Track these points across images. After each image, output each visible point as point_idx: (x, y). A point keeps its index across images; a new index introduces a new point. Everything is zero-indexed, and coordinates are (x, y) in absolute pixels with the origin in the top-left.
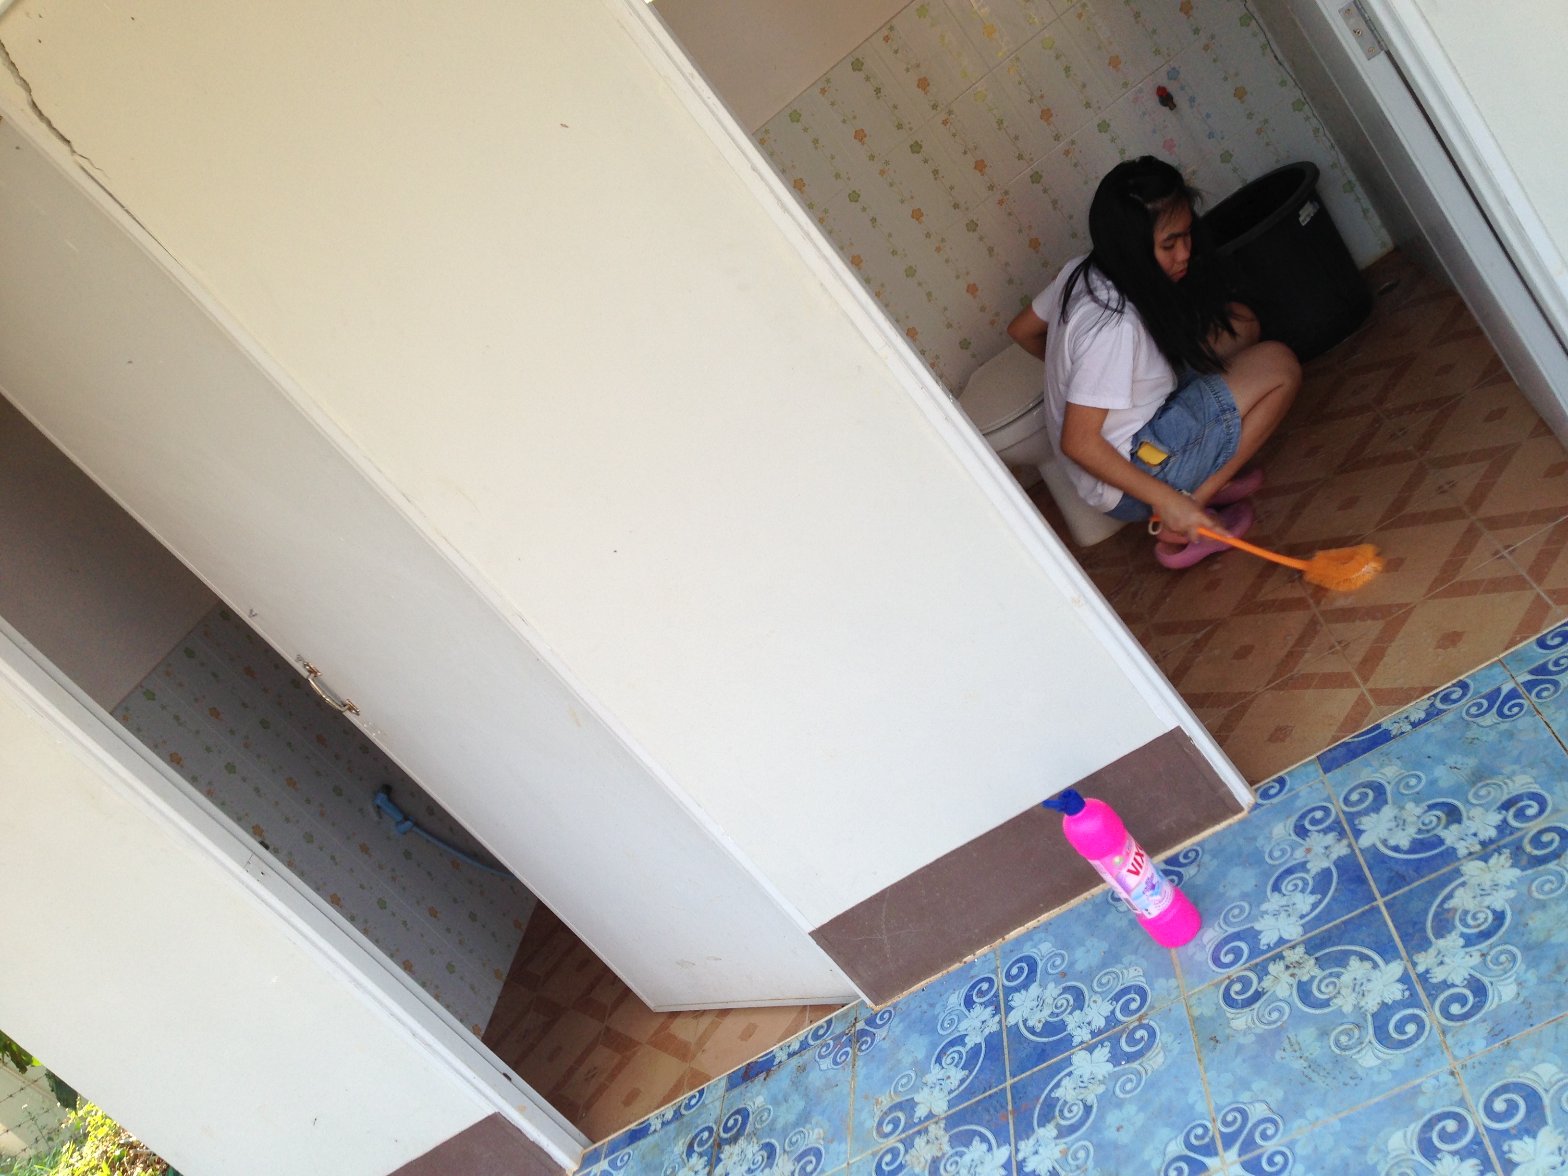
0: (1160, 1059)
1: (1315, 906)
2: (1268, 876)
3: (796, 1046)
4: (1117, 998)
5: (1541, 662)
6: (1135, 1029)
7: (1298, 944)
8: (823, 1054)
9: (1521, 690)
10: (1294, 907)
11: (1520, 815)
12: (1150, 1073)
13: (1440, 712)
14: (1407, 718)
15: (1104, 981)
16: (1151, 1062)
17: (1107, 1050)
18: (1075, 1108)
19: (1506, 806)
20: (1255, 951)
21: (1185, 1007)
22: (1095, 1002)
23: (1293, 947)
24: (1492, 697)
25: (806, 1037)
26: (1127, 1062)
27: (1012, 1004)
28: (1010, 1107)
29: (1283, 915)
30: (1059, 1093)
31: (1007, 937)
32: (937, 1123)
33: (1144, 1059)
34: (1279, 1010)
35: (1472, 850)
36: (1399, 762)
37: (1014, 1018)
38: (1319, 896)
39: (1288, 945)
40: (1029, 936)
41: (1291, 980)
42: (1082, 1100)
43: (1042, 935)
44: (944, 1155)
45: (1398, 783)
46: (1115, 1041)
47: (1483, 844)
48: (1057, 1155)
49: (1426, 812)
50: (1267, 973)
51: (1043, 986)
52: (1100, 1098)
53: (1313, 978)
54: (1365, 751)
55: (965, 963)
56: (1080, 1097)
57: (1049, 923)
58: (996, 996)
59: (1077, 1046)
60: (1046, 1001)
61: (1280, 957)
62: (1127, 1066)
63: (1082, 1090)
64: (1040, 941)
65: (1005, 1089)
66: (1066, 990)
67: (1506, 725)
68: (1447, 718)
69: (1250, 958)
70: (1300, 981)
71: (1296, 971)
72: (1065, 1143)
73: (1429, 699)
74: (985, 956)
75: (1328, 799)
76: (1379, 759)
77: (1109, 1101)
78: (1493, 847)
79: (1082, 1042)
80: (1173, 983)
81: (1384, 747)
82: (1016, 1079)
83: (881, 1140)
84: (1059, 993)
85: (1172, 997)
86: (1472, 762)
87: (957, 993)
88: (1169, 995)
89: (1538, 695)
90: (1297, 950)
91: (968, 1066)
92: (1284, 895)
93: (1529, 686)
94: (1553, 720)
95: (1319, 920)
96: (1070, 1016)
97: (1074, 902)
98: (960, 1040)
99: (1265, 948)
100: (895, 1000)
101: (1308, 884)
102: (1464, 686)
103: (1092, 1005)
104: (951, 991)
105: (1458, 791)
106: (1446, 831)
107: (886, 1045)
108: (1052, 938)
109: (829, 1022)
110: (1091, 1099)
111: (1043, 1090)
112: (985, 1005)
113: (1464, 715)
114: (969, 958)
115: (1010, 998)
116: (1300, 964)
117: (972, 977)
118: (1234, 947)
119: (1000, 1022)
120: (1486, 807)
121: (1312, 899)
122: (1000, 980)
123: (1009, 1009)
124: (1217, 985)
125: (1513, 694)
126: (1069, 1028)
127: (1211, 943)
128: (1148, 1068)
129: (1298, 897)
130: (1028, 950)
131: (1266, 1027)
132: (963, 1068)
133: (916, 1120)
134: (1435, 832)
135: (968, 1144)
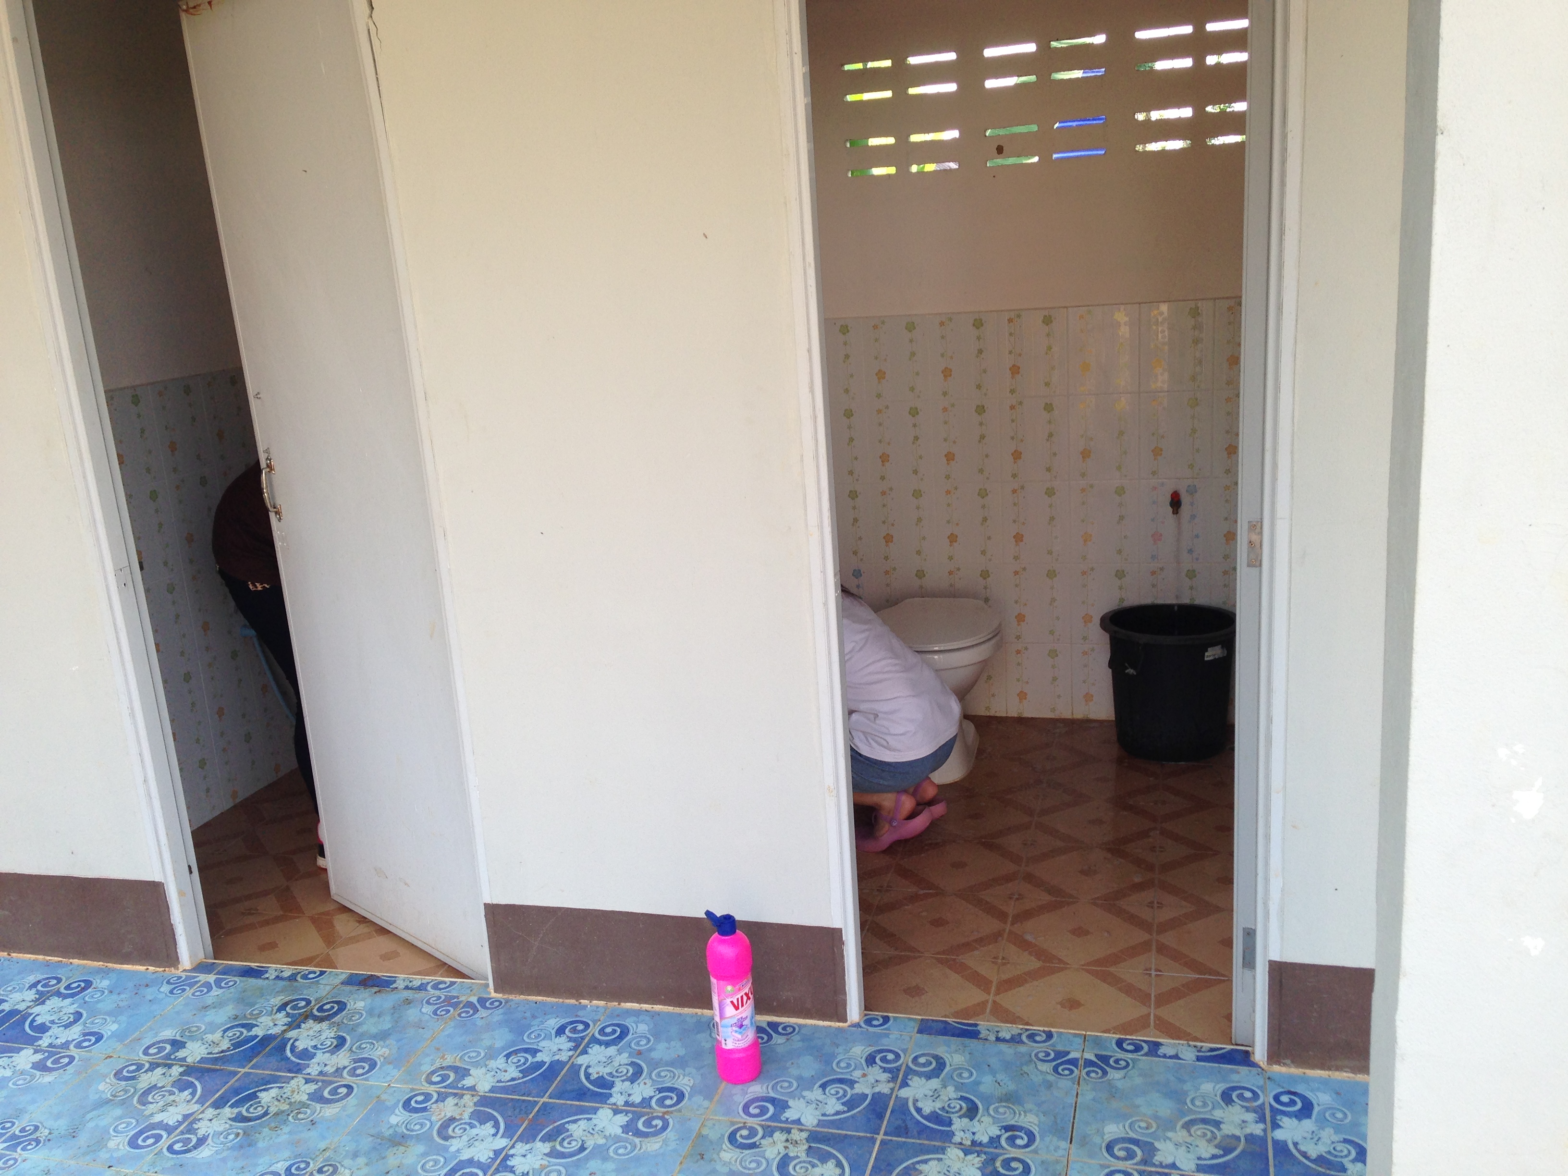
0: (656, 1146)
2: (825, 1076)
3: (417, 983)
4: (660, 1090)
5: (1109, 1054)
6: (657, 1117)
8: (431, 1001)
9: (1081, 1062)
11: (1011, 1140)
12: (642, 1151)
13: (1021, 1042)
14: (998, 1032)
18: (574, 1143)
19: (1007, 1128)
20: (775, 1118)
24: (1060, 1054)
25: (428, 983)
27: (590, 1050)
28: (531, 1116)
29: (814, 1106)
30: (572, 1127)
31: (623, 1004)
33: (646, 1140)
34: (759, 1164)
35: (964, 1142)
36: (968, 1056)
37: (582, 1060)
39: (800, 1127)
40: (637, 1013)
43: (647, 1018)
45: (956, 1069)
46: (638, 1116)
47: (974, 1143)
48: (537, 1166)
49: (959, 1099)
51: (620, 1052)
54: (953, 1035)
55: (580, 1003)
56: (583, 1138)
57: (658, 1014)
58: (583, 1038)
59: (609, 1104)
60: (613, 1063)
62: (631, 1137)
64: (642, 1021)
65: (538, 1102)
66: (632, 1064)
67: (1051, 1078)
68: (1022, 1049)
69: (770, 1119)
72: (548, 1161)
73: (1021, 1029)
74: (598, 1007)
75: (905, 1051)
76: (958, 1046)
77: (601, 1152)
78: (978, 1149)
81: (967, 1041)
84: (626, 1062)
86: (1012, 1087)
87: (558, 1019)
89: (1088, 1074)
90: (803, 1133)
91: (525, 1072)
93: (1089, 1063)
94: (1082, 1094)
95: (832, 1124)
96: (621, 1083)
97: (687, 1011)
100: (512, 997)
101: (845, 1096)
102: (1050, 1036)
104: (555, 1016)
105: (988, 1100)
106: (959, 1120)
109: (453, 983)
110: (590, 1144)
111: (563, 1118)
112: (570, 1039)
113: (1033, 1055)
114: (584, 1002)
115: (591, 1046)
116: (797, 1143)
117: (577, 1016)
119: (570, 1057)
120: (995, 1120)
121: (840, 1108)
122: (594, 1030)
123: (584, 1052)
125: (1074, 1062)
126: (613, 1090)
128: (644, 1147)
130: (629, 1022)
131: (741, 1169)
132: (520, 1071)
133: (460, 1086)
134: (952, 1116)
135: (482, 1122)
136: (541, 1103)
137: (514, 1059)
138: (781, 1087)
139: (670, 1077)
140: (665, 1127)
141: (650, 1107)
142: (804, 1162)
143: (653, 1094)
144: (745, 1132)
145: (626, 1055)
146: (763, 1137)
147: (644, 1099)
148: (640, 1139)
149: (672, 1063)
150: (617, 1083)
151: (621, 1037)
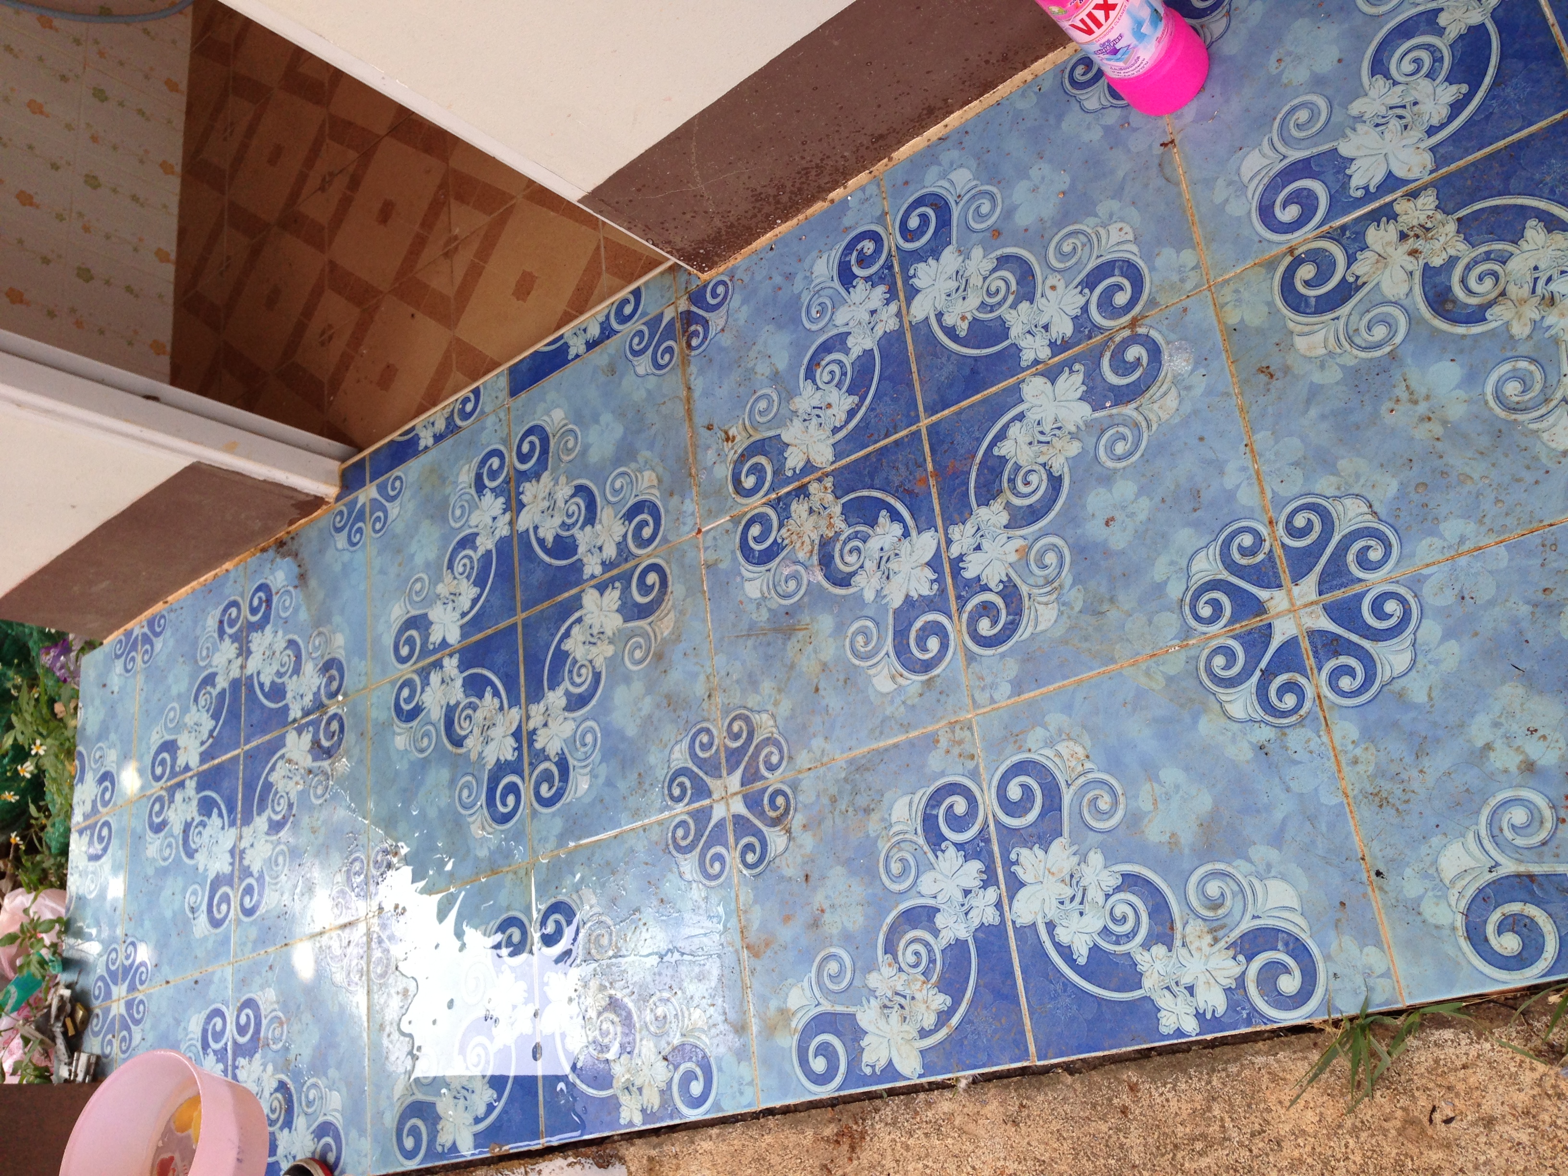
1: (1456, 107)
4: (1090, 283)
7: (1425, 188)
10: (1416, 108)
15: (1067, 248)
16: (1156, 406)
17: (1078, 378)
21: (1212, 307)
22: (1053, 288)
23: (1413, 195)
26: (1115, 404)
28: (930, 466)
29: (1395, 124)
30: (1004, 449)
31: (895, 155)
32: (820, 480)
37: (920, 309)
38: (1464, 88)
40: (930, 155)
41: (1413, 265)
42: (1044, 465)
43: (955, 154)
44: (838, 534)
46: (1093, 361)
48: (1013, 558)
50: (1364, 247)
52: (1074, 462)
53: (1452, 261)
57: (964, 131)
59: (1028, 367)
60: (972, 281)
61: (1388, 214)
63: (1044, 448)
64: (953, 166)
65: (919, 431)
66: (1003, 261)
70: (1426, 264)
71: (1419, 244)
72: (1024, 538)
74: (863, 189)
79: (1036, 362)
80: (1188, 257)
82: (934, 418)
83: (740, 500)
84: (991, 266)
85: (1189, 285)
88: (1182, 281)
90: (1420, 201)
91: (858, 387)
92: (1395, 83)
96: (1013, 311)
98: (839, 342)
99: (1360, 194)
103: (1048, 292)
104: (815, 253)
107: (726, 340)
108: (973, 163)
110: (1059, 465)
111: (980, 441)
115: (912, 272)
116: (1428, 230)
117: (847, 230)
118: (1299, 191)
119: (899, 314)
123: (912, 292)
124: (1271, 265)
126: (1013, 333)
127: (1256, 181)
128: (1151, 416)
129: (1423, 87)
130: (932, 183)
132: (850, 392)
136: (924, 432)
137: (823, 375)
138: (1298, 126)
139: (1084, 245)
140: (1155, 352)
141: (1100, 329)
142: (1476, 262)
143: (1082, 301)
144: (1307, 271)
145: (977, 253)
146: (1351, 260)
147: (1075, 319)
148: (1133, 405)
149: (1064, 217)
150: (1007, 317)
151: (944, 222)
